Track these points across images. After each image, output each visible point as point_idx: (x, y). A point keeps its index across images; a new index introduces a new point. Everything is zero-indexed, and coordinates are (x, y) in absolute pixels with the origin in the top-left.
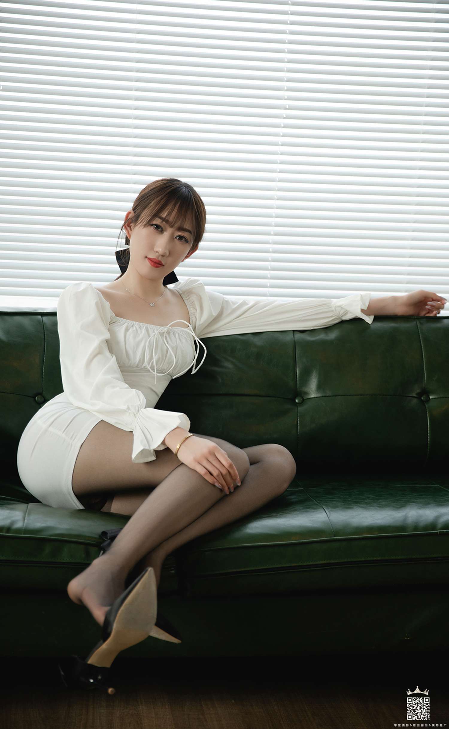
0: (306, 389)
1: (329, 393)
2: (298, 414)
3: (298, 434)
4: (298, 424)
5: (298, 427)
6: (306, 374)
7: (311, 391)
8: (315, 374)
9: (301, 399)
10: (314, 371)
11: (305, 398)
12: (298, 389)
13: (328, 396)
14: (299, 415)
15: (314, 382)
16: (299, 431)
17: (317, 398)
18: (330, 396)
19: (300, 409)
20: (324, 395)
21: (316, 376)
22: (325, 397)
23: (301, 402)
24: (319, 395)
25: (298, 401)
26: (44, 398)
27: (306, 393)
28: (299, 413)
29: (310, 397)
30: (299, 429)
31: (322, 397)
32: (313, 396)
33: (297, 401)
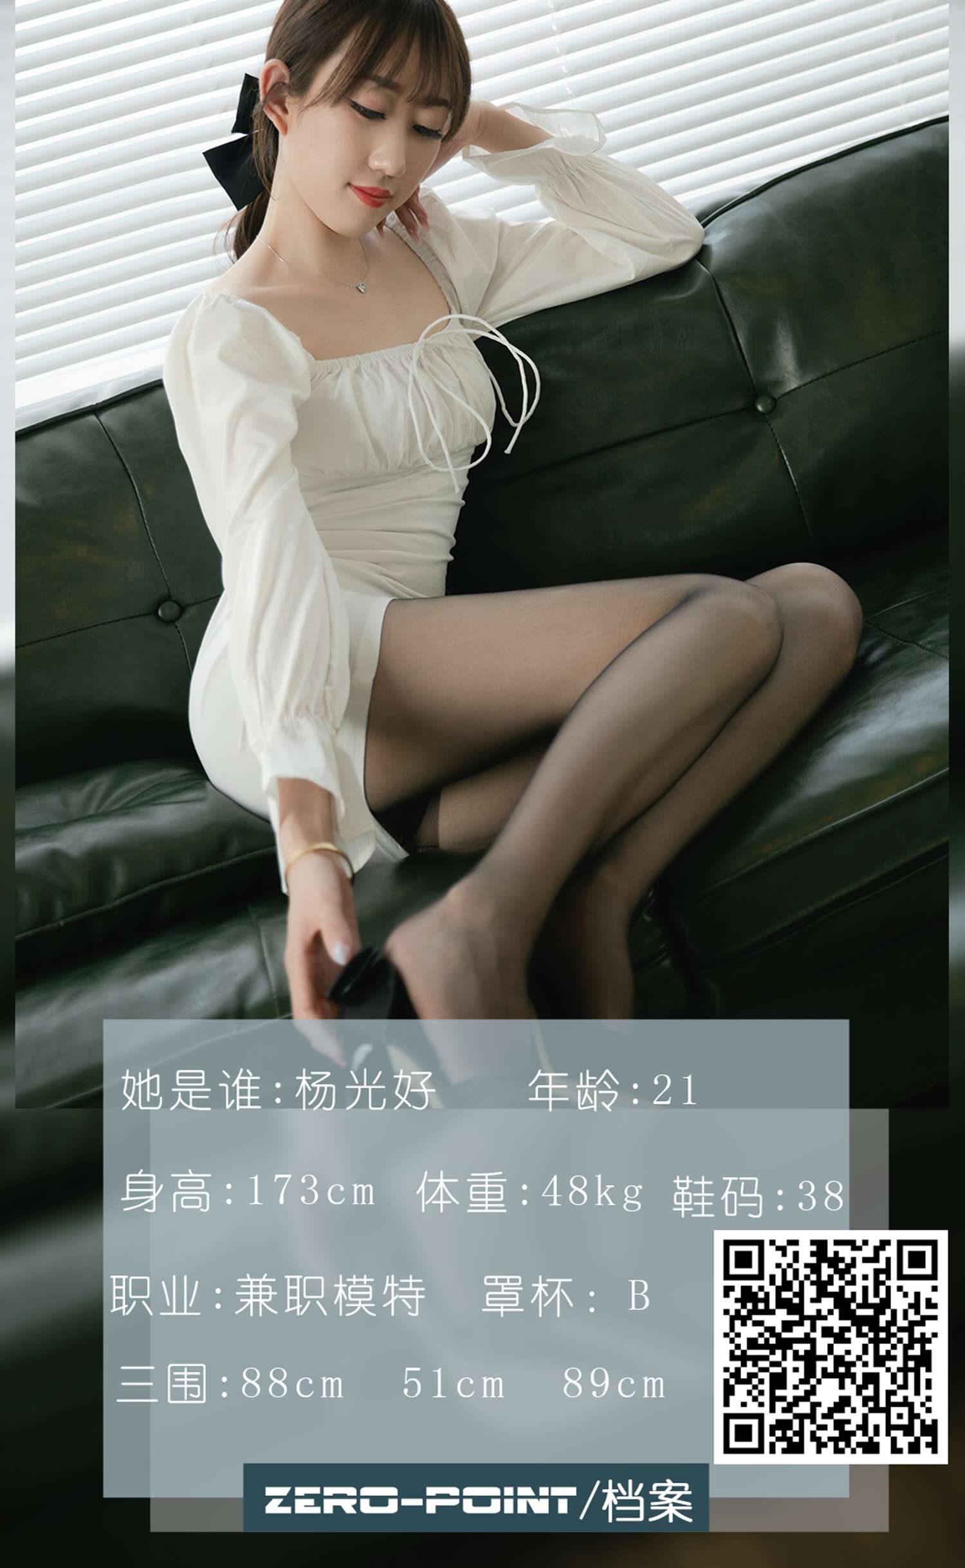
0: (771, 376)
1: (830, 365)
2: (776, 440)
3: (794, 486)
4: (785, 463)
5: (788, 469)
6: (763, 338)
7: (786, 375)
8: (782, 332)
9: (769, 401)
10: (779, 327)
11: (776, 397)
12: (754, 381)
13: (830, 374)
14: (778, 441)
15: (786, 350)
16: (793, 478)
17: (806, 387)
18: (836, 371)
19: (776, 424)
20: (819, 374)
21: (785, 334)
22: (824, 376)
23: (770, 407)
24: (808, 379)
25: (762, 407)
26: (177, 603)
27: (777, 383)
28: (776, 436)
29: (788, 390)
30: (791, 474)
31: (817, 379)
32: (793, 385)
33: (760, 408)
